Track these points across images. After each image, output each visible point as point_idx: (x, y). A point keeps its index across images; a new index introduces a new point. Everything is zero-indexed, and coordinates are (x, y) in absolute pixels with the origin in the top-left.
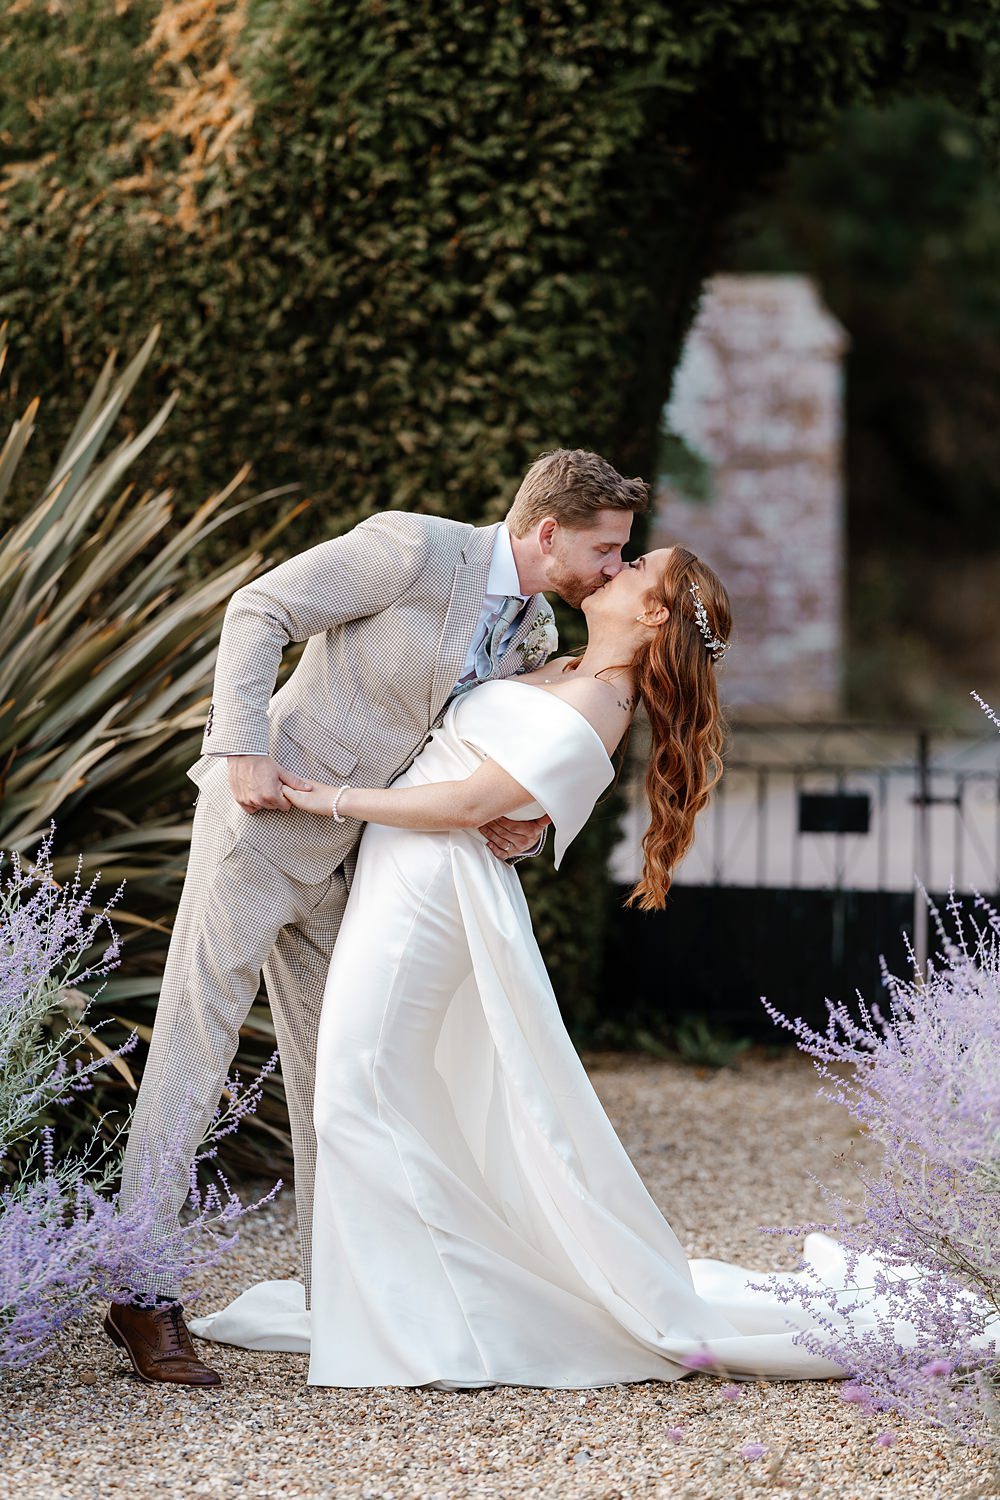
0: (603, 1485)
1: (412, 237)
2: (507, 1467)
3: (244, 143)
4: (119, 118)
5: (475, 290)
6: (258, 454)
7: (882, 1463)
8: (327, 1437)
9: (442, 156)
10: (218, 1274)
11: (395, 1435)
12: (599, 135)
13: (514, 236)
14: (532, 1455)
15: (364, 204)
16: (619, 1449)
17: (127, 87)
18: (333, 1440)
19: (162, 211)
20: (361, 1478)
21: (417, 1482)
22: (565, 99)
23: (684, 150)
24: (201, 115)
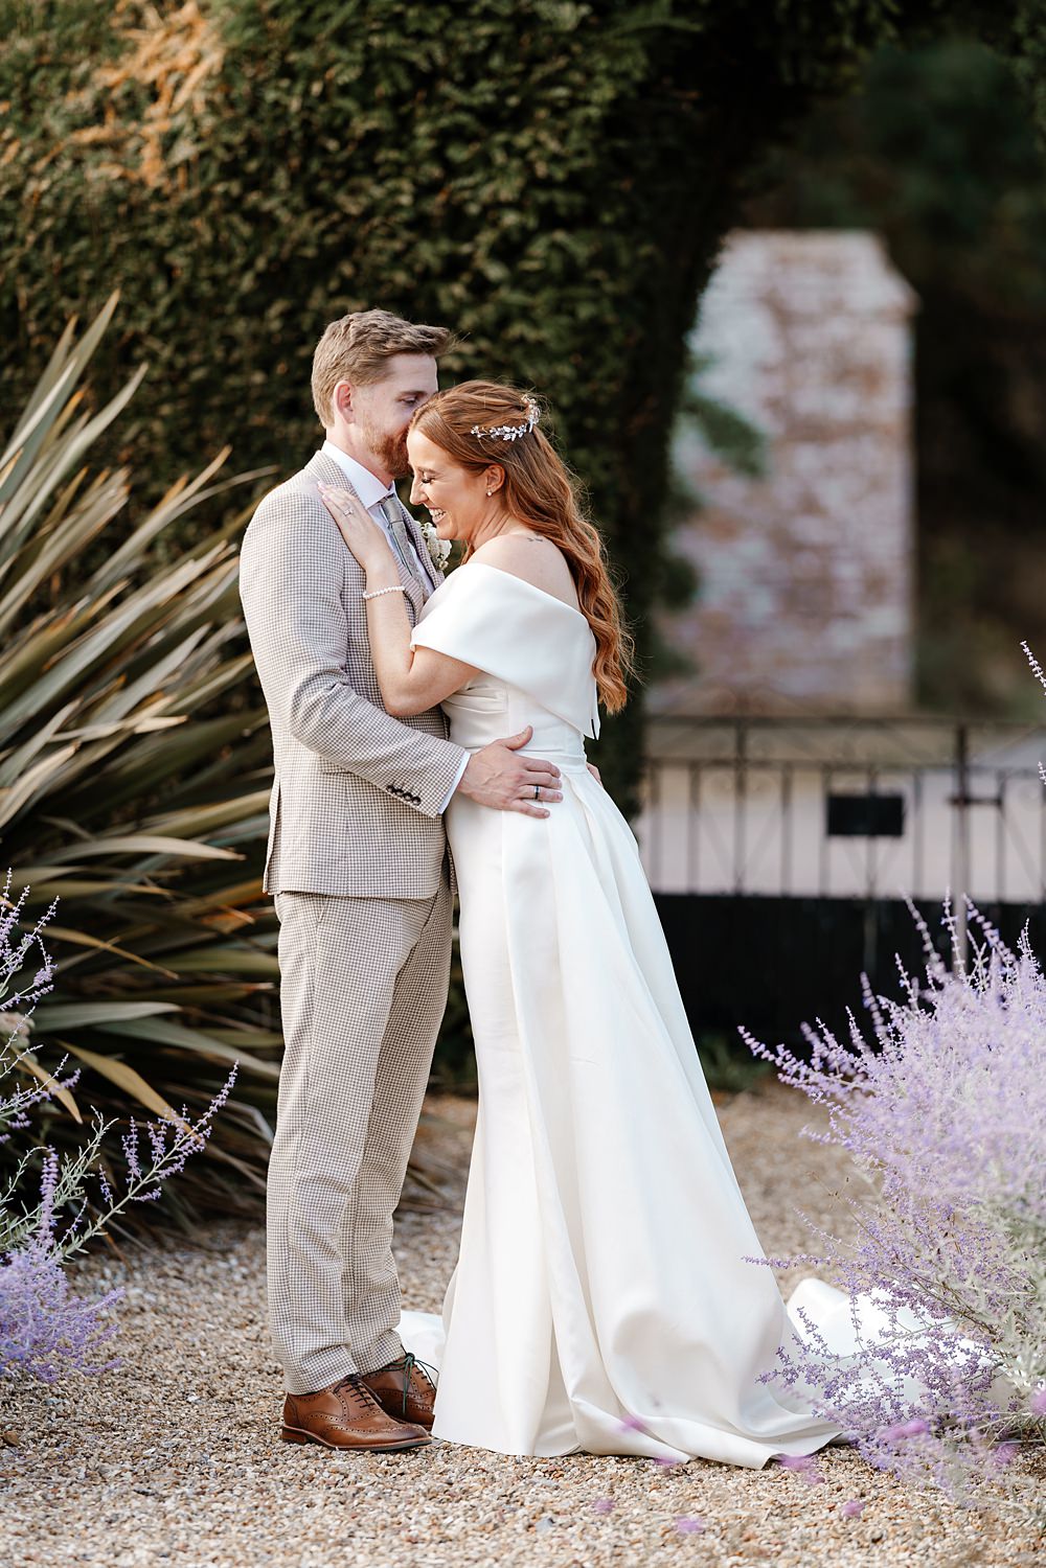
0: (564, 1556)
1: (398, 191)
2: (462, 1536)
3: (213, 90)
4: (79, 63)
5: (466, 248)
6: (231, 428)
7: (871, 1529)
8: (267, 1503)
9: (428, 102)
10: (170, 1323)
11: (342, 1500)
12: (599, 79)
13: (507, 190)
14: (490, 1522)
15: (345, 154)
16: (585, 1515)
17: (88, 29)
18: (274, 1506)
19: (124, 165)
20: (300, 1549)
21: (361, 1553)
22: (562, 40)
23: (693, 95)
24: (167, 60)
